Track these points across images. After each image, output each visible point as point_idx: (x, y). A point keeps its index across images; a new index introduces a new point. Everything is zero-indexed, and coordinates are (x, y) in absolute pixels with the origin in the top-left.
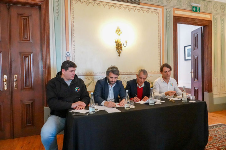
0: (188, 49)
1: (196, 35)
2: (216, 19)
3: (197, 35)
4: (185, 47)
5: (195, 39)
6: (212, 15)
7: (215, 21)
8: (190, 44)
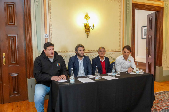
0: (144, 29)
1: (150, 18)
2: (167, 6)
3: (152, 18)
4: (142, 27)
5: (150, 21)
6: (164, 2)
7: (166, 8)
8: (146, 25)
